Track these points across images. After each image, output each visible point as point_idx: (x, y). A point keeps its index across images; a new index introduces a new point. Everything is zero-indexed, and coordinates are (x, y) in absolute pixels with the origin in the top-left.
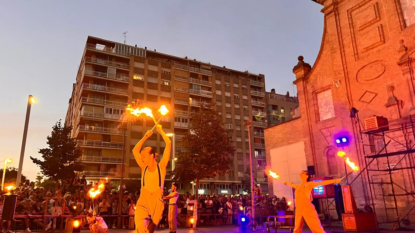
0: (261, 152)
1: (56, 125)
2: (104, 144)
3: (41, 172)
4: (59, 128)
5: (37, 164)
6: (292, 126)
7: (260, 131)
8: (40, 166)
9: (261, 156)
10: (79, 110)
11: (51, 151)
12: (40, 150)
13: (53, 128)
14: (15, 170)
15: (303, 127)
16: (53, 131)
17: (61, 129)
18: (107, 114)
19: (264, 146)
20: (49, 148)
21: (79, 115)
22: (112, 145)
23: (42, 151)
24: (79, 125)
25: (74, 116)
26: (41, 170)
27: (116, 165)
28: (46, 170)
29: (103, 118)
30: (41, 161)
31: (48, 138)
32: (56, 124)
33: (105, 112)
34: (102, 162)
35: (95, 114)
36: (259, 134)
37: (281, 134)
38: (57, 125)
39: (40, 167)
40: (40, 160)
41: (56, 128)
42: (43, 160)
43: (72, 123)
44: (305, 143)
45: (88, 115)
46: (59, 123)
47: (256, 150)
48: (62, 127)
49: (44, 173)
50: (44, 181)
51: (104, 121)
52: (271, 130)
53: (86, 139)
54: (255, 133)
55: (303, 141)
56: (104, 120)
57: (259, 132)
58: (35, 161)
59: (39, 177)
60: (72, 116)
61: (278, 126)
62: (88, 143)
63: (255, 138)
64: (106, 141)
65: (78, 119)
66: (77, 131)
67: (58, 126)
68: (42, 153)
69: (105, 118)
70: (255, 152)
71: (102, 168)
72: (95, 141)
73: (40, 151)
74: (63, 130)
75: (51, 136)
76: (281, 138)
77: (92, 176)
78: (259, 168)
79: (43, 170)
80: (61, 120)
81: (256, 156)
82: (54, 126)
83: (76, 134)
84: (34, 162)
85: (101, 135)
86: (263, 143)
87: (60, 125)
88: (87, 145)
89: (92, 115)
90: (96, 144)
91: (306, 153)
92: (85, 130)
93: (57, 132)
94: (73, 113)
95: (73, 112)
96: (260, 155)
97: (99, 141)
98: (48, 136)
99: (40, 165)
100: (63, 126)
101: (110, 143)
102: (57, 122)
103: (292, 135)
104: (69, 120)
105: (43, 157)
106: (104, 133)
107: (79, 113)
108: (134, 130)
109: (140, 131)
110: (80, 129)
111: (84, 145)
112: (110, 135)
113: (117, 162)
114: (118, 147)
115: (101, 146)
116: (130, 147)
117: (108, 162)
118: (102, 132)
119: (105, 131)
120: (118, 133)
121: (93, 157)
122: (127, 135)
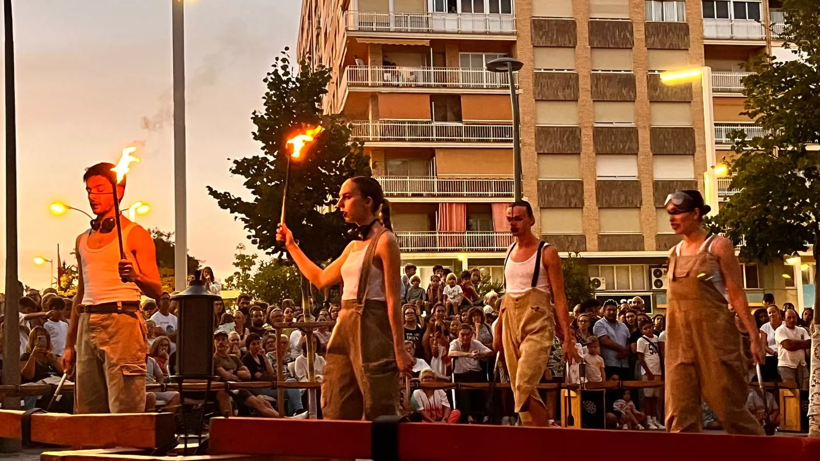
1: (276, 72)
2: (441, 131)
3: (249, 237)
4: (285, 78)
5: (232, 212)
8: (243, 219)
10: (340, 10)
11: (272, 163)
12: (236, 162)
13: (265, 80)
14: (164, 238)
16: (268, 90)
17: (294, 83)
18: (438, 16)
20: (261, 154)
21: (342, 28)
22: (471, 131)
23: (242, 167)
24: (345, 66)
25: (326, 33)
26: (246, 232)
27: (490, 204)
28: (262, 229)
29: (428, 32)
30: (244, 200)
31: (256, 120)
32: (274, 66)
33: (430, 10)
34: (439, 196)
35: (398, 21)
38: (276, 70)
39: (243, 224)
40: (239, 199)
41: (276, 83)
42: (249, 197)
43: (321, 59)
45: (374, 27)
46: (284, 60)
48: (295, 76)
49: (258, 240)
50: (260, 269)
51: (433, 41)
53: (376, 117)
56: (431, 41)
58: (226, 201)
59: (242, 257)
60: (318, 35)
62: (386, 130)
64: (445, 120)
65: (341, 44)
66: (343, 91)
67: (281, 72)
68: (242, 174)
69: (433, 32)
72: (407, 122)
73: (234, 166)
74: (298, 85)
75: (262, 111)
77: (412, 251)
79: (253, 232)
80: (287, 49)
82: (269, 74)
83: (340, 100)
84: (223, 205)
85: (428, 97)
87: (289, 69)
88: (382, 140)
89: (388, 24)
90: (413, 130)
92: (367, 85)
93: (280, 97)
94: (322, 26)
95: (319, 22)
97: (422, 122)
98: (254, 113)
99: (243, 216)
100: (295, 71)
101: (460, 124)
102: (277, 59)
104: (311, 51)
105: (249, 187)
106: (434, 87)
107: (342, 21)
108: (545, 70)
109: (568, 70)
110: (351, 82)
111: (371, 140)
112: (457, 97)
113: (493, 193)
114: (492, 138)
115: (431, 137)
116: (533, 136)
117: (462, 196)
118: (429, 86)
119: (438, 83)
120: (485, 87)
121: (408, 179)
122: (521, 91)
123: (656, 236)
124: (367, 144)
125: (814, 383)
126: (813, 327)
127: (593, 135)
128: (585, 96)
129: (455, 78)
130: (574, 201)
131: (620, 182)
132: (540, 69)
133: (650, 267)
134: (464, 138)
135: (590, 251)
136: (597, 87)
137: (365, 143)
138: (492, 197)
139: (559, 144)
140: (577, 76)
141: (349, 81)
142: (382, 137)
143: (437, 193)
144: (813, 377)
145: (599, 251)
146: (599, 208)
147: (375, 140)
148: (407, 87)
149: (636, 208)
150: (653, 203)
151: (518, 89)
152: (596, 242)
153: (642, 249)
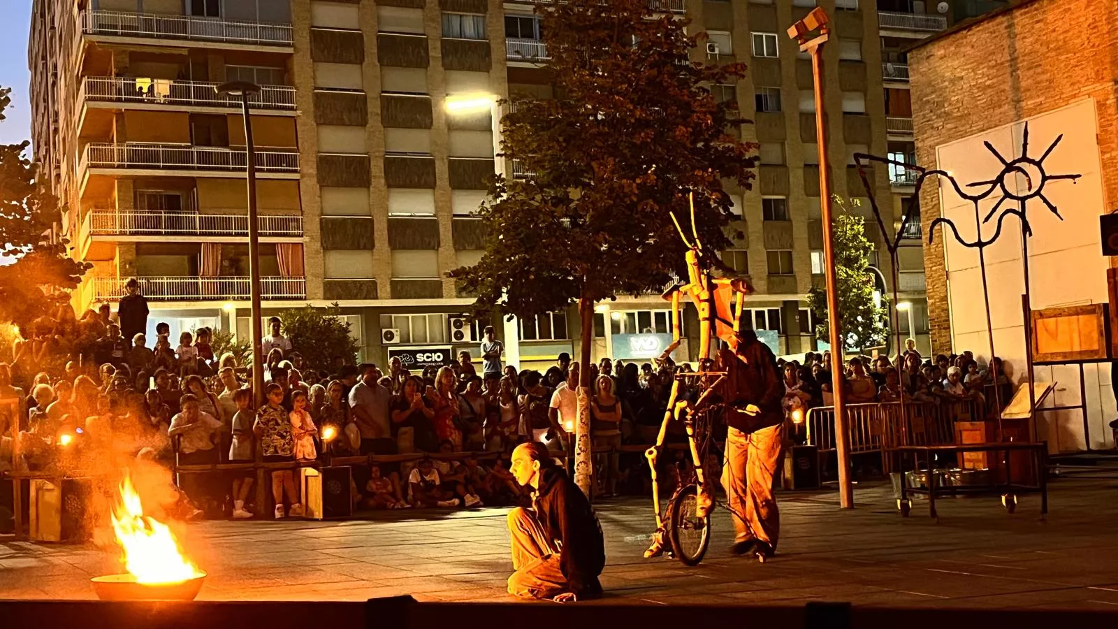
2: (204, 157)
6: (1041, 24)
10: (76, 9)
15: (1093, 26)
19: (908, 128)
21: (79, 29)
22: (239, 158)
24: (82, 76)
25: (60, 34)
29: (186, 39)
33: (188, 12)
34: (202, 234)
37: (989, 68)
43: (55, 67)
45: (119, 31)
47: (895, 148)
52: (942, 52)
53: (120, 142)
54: (891, 67)
55: (1089, 95)
56: (191, 49)
60: (51, 39)
61: (975, 29)
62: (134, 156)
63: (887, 90)
64: (207, 144)
65: (78, 49)
66: (78, 105)
69: (191, 40)
71: (206, 263)
72: (160, 147)
76: (989, 86)
77: (169, 300)
81: (893, 179)
83: (77, 117)
85: (187, 116)
88: (129, 167)
90: (168, 156)
91: (1103, 153)
94: (56, 25)
95: (53, 21)
97: (179, 147)
101: (226, 150)
103: (1039, 70)
104: (44, 58)
106: (195, 105)
107: (79, 22)
108: (328, 89)
109: (354, 90)
110: (90, 95)
112: (223, 118)
113: (268, 231)
114: (266, 167)
115: (191, 165)
116: (315, 166)
117: (230, 235)
118: (189, 104)
119: (199, 100)
120: (257, 106)
121: (163, 215)
122: (299, 112)
125: (580, 452)
127: (385, 165)
128: (374, 121)
130: (362, 242)
131: (415, 222)
132: (322, 89)
133: (450, 317)
134: (231, 166)
135: (381, 299)
136: (387, 110)
138: (266, 236)
139: (345, 175)
140: (365, 97)
141: (87, 95)
142: (129, 163)
143: (198, 230)
144: (579, 444)
145: (392, 299)
146: (391, 249)
147: (121, 167)
148: (160, 104)
149: (433, 249)
150: (451, 244)
151: (296, 110)
152: (388, 289)
153: (441, 296)
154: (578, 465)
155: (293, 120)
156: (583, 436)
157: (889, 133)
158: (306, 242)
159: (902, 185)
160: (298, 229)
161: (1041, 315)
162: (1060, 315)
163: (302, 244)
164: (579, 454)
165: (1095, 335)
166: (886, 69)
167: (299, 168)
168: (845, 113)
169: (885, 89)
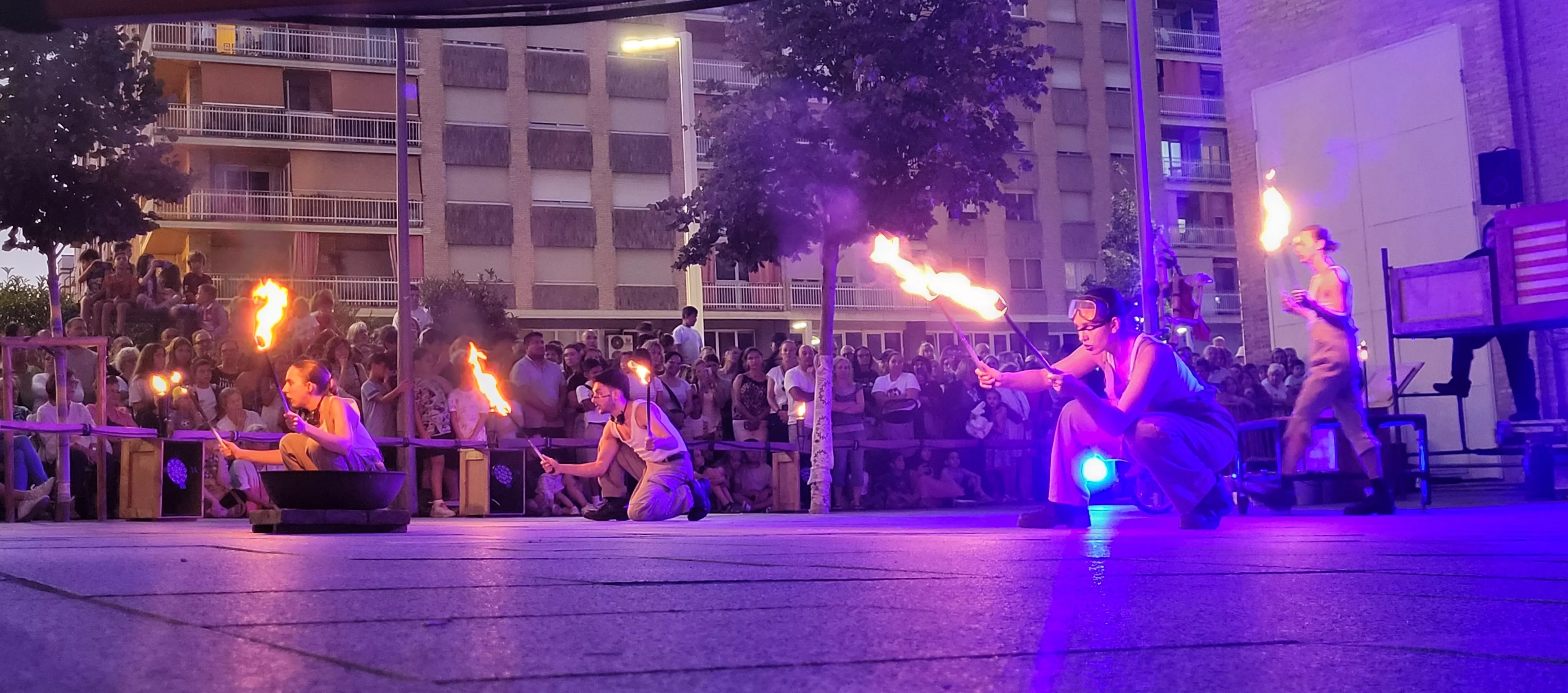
0: (1197, 142)
2: (300, 124)
7: (1195, 24)
9: (1199, 171)
19: (1215, 112)
22: (344, 127)
34: (295, 222)
36: (1188, 42)
44: (1468, 35)
47: (1169, 134)
53: (197, 100)
54: (1165, 33)
55: (1451, 21)
57: (1187, 26)
62: (212, 121)
63: (1160, 62)
64: (306, 108)
70: (1164, 144)
71: (300, 258)
72: (246, 109)
78: (1184, 237)
81: (1167, 172)
85: (280, 73)
86: (1211, 93)
88: (205, 135)
90: (255, 123)
91: (1469, 92)
92: (184, 50)
96: (1192, 165)
97: (270, 111)
101: (329, 116)
106: (291, 59)
108: (459, 42)
109: (492, 45)
110: (158, 43)
111: (188, 133)
112: (325, 75)
113: (379, 219)
114: (378, 139)
115: (284, 134)
116: (440, 139)
117: (330, 223)
118: (282, 57)
119: (296, 53)
120: (369, 62)
121: (247, 196)
122: (421, 71)
123: (616, 289)
124: (181, 140)
125: (818, 438)
126: (818, 359)
127: (528, 139)
128: (516, 83)
129: (321, 46)
130: (498, 237)
131: (565, 211)
132: (452, 42)
134: (334, 136)
135: (520, 309)
136: (534, 69)
137: (180, 138)
138: (376, 225)
139: (478, 152)
140: (506, 54)
141: (155, 43)
142: (206, 130)
143: (291, 217)
144: (817, 429)
145: (534, 308)
146: (535, 246)
147: (194, 134)
148: (247, 56)
149: (588, 247)
150: (611, 241)
151: (418, 68)
152: (530, 296)
153: (595, 307)
154: (816, 456)
155: (415, 79)
156: (823, 418)
157: (1163, 115)
158: (427, 235)
159: (1178, 181)
160: (417, 217)
161: (1408, 273)
162: (1433, 273)
163: (422, 236)
164: (817, 441)
165: (1479, 297)
166: (1159, 36)
167: (419, 141)
168: (1108, 88)
169: (1157, 60)
